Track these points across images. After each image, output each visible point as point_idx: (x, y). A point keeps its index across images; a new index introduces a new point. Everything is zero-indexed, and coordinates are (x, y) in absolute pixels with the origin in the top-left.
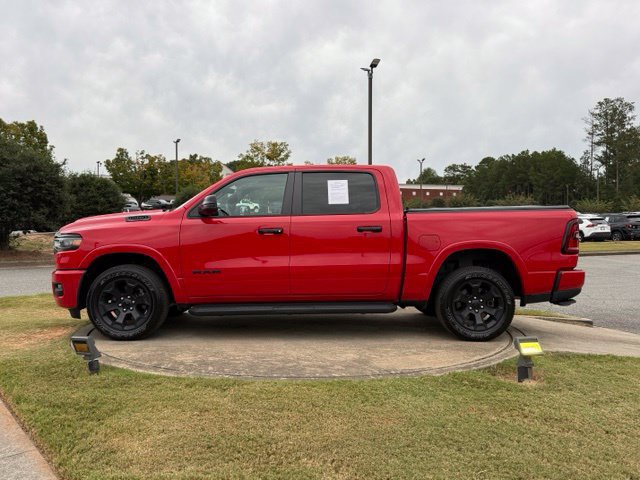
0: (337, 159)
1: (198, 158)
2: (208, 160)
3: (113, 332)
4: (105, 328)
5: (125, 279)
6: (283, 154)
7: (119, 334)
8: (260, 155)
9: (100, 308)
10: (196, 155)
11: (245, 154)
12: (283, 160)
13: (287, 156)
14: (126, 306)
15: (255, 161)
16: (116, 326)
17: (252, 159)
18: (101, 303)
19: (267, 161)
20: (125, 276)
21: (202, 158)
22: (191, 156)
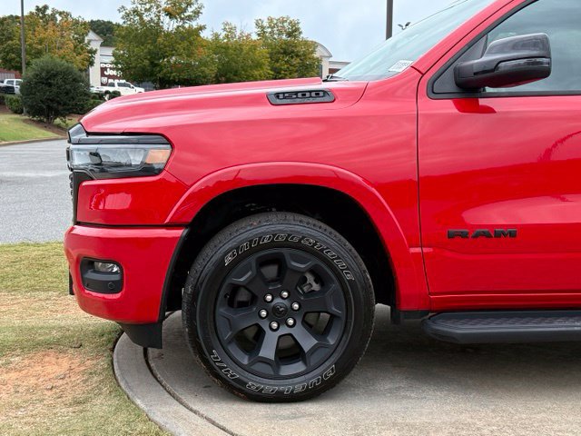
0: (271, 20)
1: (49, 12)
2: (65, 15)
3: (253, 383)
4: (233, 372)
5: (285, 251)
6: (190, 9)
7: (270, 386)
8: (154, 10)
9: (221, 322)
10: (46, 8)
11: (130, 7)
12: (190, 18)
13: (197, 13)
14: (278, 315)
15: (146, 18)
16: (259, 367)
17: (140, 15)
18: (222, 310)
19: (165, 20)
20: (286, 244)
21: (55, 12)
22: (38, 9)
